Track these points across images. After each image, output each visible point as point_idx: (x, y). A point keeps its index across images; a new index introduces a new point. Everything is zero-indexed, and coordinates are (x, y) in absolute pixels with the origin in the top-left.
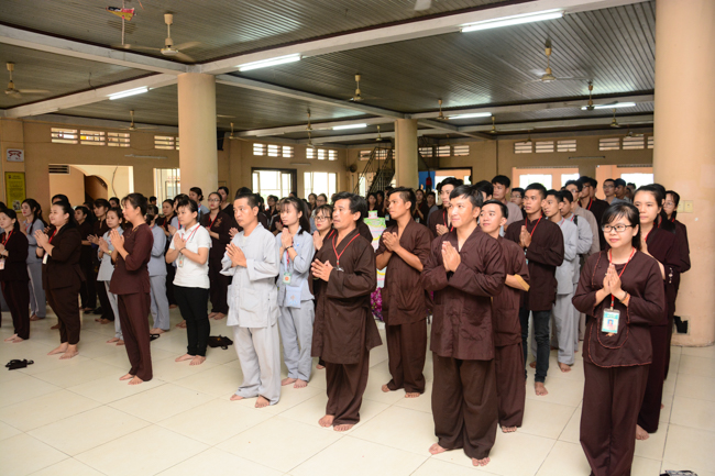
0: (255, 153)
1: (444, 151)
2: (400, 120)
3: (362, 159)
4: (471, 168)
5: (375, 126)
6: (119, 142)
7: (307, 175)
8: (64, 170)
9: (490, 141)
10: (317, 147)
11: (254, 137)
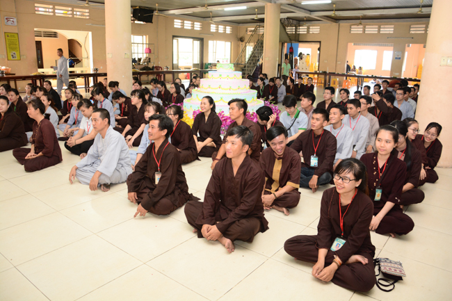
0: (175, 26)
1: (302, 30)
2: (269, 4)
3: (249, 33)
4: (320, 42)
5: (254, 8)
6: (81, 15)
7: (211, 43)
9: (335, 24)
10: (218, 24)
11: (174, 14)
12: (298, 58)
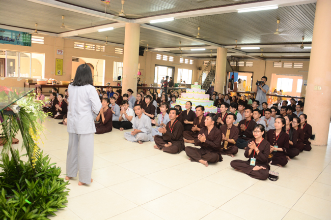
0: (157, 58)
1: (241, 64)
2: (220, 48)
3: (205, 65)
4: (253, 72)
5: (210, 50)
6: (100, 49)
7: (179, 70)
8: (77, 60)
9: (263, 61)
10: (184, 58)
11: (157, 51)
12: (238, 82)
